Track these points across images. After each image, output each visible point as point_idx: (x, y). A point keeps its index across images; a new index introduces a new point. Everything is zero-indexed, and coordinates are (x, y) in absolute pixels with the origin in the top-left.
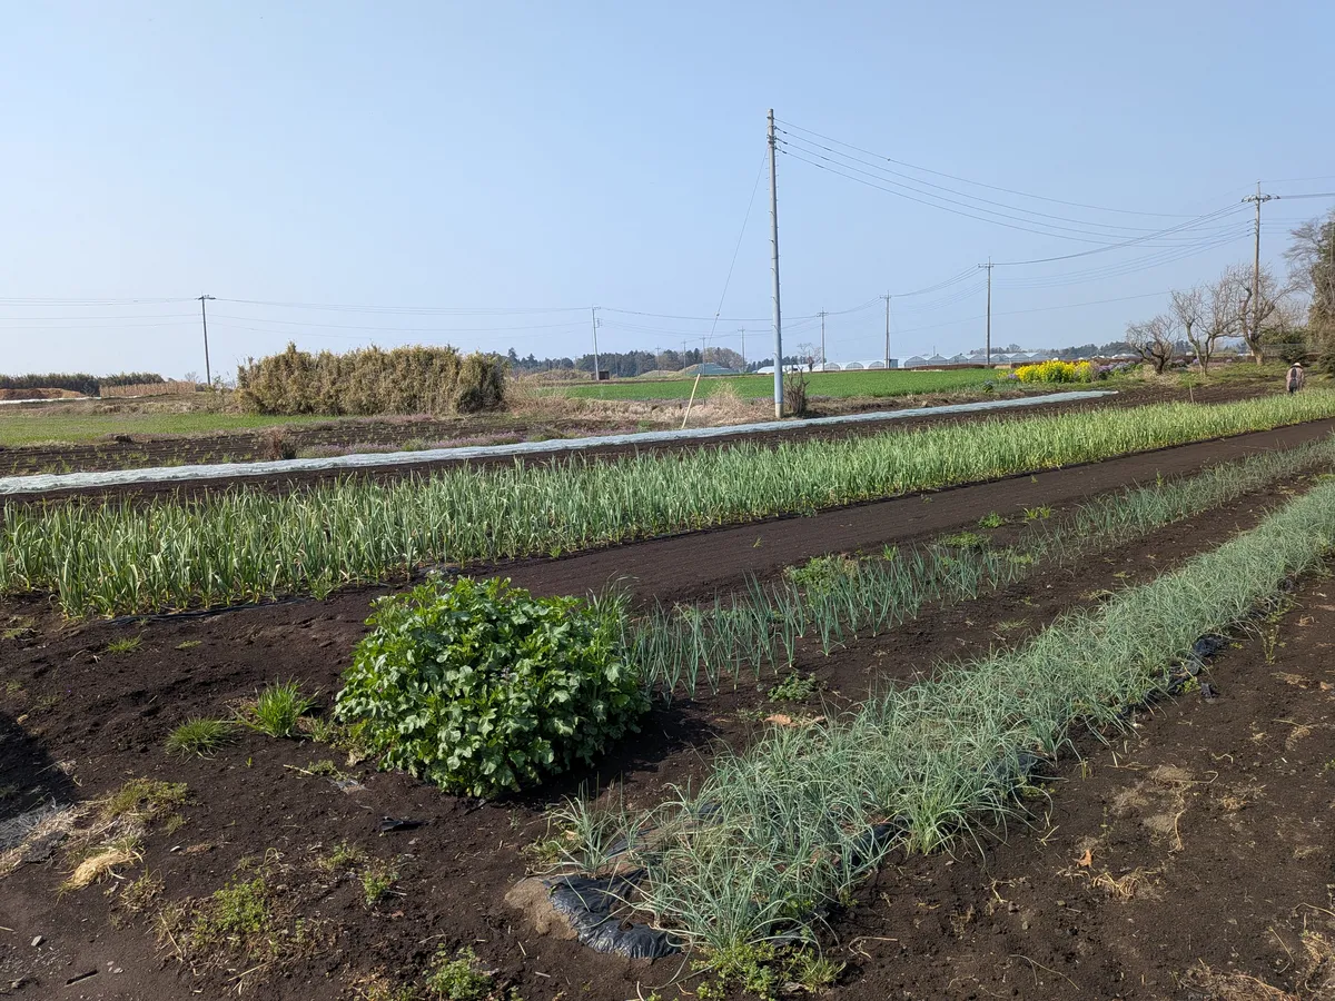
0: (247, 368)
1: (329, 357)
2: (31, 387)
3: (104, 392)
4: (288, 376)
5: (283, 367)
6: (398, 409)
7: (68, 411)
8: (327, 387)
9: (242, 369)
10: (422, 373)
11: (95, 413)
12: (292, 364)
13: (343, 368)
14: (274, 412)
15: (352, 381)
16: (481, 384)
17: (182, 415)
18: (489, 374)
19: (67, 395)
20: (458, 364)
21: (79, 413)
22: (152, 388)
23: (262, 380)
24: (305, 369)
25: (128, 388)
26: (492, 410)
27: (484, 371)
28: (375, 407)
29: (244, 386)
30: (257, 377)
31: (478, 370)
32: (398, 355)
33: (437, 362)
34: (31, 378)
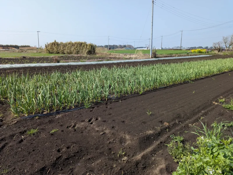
0: (47, 44)
1: (62, 43)
2: (7, 47)
3: (20, 48)
4: (54, 46)
5: (53, 45)
6: (75, 53)
7: (14, 52)
8: (62, 49)
9: (46, 45)
10: (80, 47)
11: (18, 52)
12: (55, 44)
13: (65, 45)
14: (52, 53)
15: (67, 48)
16: (91, 49)
17: (35, 53)
18: (93, 48)
19: (13, 49)
20: (87, 45)
21: (16, 52)
22: (29, 48)
23: (50, 47)
24: (58, 45)
25: (24, 48)
26: (93, 54)
27: (92, 47)
28: (71, 53)
29: (46, 48)
30: (49, 46)
31: (91, 47)
32: (75, 43)
33: (83, 45)
34: (7, 45)
